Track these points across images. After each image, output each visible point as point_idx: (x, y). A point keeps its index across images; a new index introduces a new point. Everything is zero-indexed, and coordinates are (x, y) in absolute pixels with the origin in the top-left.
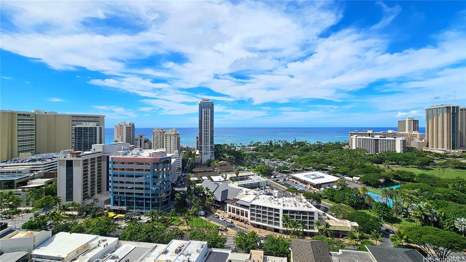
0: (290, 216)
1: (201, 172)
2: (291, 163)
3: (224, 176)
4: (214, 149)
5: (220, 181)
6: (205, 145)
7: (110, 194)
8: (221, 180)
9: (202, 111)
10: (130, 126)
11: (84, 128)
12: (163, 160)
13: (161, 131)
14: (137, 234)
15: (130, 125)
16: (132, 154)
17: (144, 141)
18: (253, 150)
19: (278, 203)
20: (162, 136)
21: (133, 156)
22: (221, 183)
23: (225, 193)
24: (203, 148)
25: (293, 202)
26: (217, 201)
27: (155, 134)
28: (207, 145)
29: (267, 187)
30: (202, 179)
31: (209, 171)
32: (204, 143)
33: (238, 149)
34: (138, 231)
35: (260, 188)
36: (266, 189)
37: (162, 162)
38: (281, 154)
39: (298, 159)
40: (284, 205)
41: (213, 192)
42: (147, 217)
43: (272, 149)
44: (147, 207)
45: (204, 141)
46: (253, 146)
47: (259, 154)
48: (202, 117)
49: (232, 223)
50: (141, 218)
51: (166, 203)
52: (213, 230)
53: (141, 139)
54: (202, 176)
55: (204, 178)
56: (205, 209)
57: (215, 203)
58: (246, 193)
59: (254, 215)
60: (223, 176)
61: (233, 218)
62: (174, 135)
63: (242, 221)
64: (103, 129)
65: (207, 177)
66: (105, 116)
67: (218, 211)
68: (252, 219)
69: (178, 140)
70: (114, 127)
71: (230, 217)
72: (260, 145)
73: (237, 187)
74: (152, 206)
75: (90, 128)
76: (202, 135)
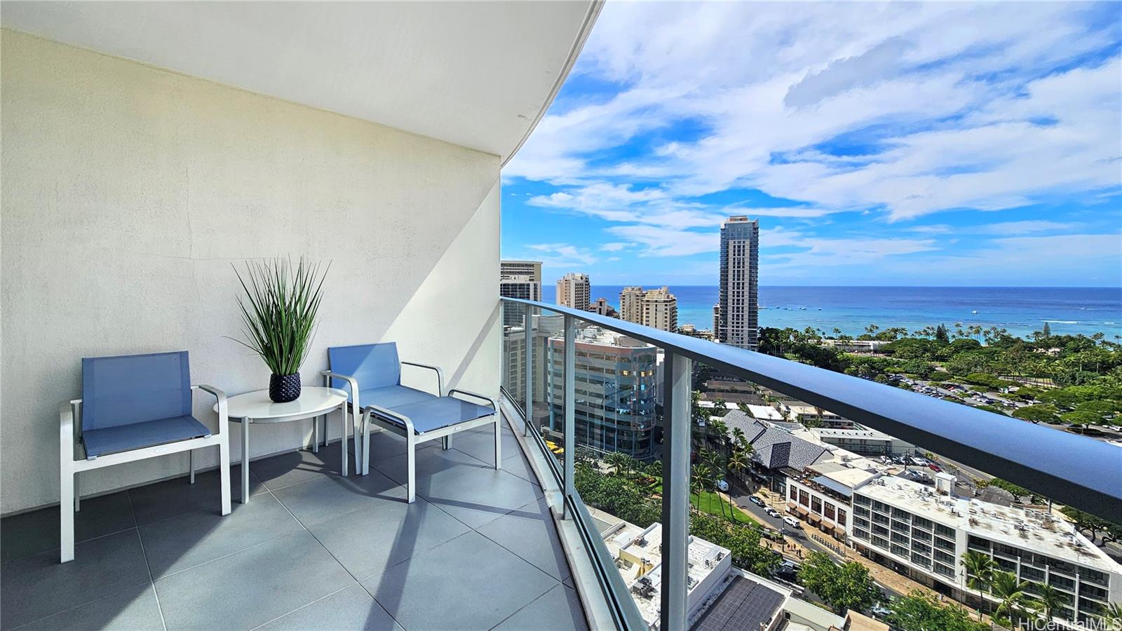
0: (995, 559)
1: (723, 391)
2: (1019, 401)
3: (783, 408)
4: (760, 339)
5: (770, 420)
6: (735, 328)
7: (549, 408)
8: (772, 418)
9: (728, 247)
10: (581, 282)
11: (512, 285)
12: (640, 354)
13: (638, 293)
14: (591, 491)
15: (582, 279)
16: (584, 337)
17: (606, 311)
18: (875, 351)
19: (950, 510)
20: (639, 304)
21: (586, 341)
22: (773, 425)
23: (781, 450)
24: (729, 335)
25: (1012, 522)
26: (759, 466)
27: (627, 298)
28: (740, 329)
29: (917, 460)
30: (725, 407)
31: (744, 392)
32: (733, 323)
33: (829, 344)
34: (594, 487)
35: (890, 458)
36: (914, 464)
37: (638, 357)
38: (979, 369)
39: (1054, 393)
40: (973, 522)
41: (752, 442)
42: (609, 465)
43: (945, 351)
44: (609, 446)
45: (733, 319)
46: (878, 338)
47: (896, 364)
48: (727, 259)
49: (798, 527)
50: (599, 464)
51: (644, 444)
52: (745, 529)
53: (600, 309)
54: (725, 401)
55: (729, 405)
56: (729, 477)
57: (756, 469)
58: (844, 463)
59: (865, 523)
60: (779, 410)
61: (803, 517)
62: (665, 301)
63: (827, 531)
64: (538, 287)
65: (738, 404)
66: (542, 263)
67: (763, 489)
68: (857, 533)
69: (673, 312)
70: (556, 284)
71: (793, 511)
72: (899, 337)
73: (819, 443)
74: (619, 446)
75: (520, 285)
76: (727, 304)
